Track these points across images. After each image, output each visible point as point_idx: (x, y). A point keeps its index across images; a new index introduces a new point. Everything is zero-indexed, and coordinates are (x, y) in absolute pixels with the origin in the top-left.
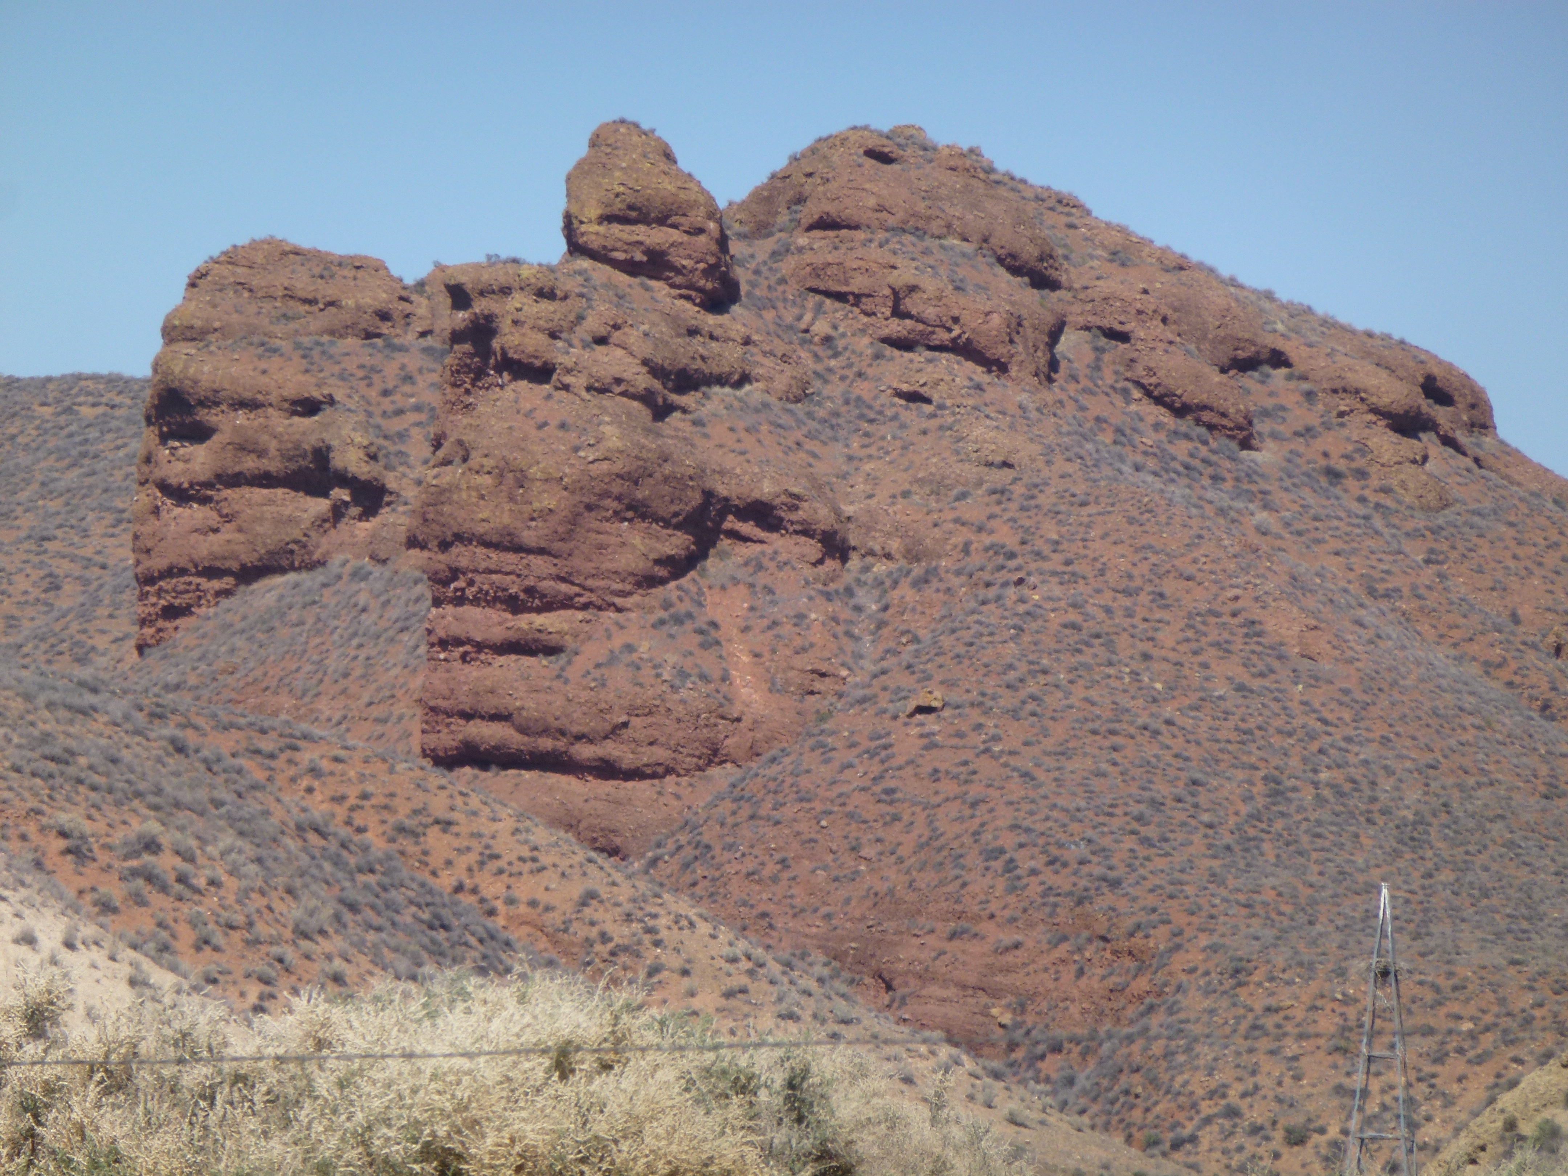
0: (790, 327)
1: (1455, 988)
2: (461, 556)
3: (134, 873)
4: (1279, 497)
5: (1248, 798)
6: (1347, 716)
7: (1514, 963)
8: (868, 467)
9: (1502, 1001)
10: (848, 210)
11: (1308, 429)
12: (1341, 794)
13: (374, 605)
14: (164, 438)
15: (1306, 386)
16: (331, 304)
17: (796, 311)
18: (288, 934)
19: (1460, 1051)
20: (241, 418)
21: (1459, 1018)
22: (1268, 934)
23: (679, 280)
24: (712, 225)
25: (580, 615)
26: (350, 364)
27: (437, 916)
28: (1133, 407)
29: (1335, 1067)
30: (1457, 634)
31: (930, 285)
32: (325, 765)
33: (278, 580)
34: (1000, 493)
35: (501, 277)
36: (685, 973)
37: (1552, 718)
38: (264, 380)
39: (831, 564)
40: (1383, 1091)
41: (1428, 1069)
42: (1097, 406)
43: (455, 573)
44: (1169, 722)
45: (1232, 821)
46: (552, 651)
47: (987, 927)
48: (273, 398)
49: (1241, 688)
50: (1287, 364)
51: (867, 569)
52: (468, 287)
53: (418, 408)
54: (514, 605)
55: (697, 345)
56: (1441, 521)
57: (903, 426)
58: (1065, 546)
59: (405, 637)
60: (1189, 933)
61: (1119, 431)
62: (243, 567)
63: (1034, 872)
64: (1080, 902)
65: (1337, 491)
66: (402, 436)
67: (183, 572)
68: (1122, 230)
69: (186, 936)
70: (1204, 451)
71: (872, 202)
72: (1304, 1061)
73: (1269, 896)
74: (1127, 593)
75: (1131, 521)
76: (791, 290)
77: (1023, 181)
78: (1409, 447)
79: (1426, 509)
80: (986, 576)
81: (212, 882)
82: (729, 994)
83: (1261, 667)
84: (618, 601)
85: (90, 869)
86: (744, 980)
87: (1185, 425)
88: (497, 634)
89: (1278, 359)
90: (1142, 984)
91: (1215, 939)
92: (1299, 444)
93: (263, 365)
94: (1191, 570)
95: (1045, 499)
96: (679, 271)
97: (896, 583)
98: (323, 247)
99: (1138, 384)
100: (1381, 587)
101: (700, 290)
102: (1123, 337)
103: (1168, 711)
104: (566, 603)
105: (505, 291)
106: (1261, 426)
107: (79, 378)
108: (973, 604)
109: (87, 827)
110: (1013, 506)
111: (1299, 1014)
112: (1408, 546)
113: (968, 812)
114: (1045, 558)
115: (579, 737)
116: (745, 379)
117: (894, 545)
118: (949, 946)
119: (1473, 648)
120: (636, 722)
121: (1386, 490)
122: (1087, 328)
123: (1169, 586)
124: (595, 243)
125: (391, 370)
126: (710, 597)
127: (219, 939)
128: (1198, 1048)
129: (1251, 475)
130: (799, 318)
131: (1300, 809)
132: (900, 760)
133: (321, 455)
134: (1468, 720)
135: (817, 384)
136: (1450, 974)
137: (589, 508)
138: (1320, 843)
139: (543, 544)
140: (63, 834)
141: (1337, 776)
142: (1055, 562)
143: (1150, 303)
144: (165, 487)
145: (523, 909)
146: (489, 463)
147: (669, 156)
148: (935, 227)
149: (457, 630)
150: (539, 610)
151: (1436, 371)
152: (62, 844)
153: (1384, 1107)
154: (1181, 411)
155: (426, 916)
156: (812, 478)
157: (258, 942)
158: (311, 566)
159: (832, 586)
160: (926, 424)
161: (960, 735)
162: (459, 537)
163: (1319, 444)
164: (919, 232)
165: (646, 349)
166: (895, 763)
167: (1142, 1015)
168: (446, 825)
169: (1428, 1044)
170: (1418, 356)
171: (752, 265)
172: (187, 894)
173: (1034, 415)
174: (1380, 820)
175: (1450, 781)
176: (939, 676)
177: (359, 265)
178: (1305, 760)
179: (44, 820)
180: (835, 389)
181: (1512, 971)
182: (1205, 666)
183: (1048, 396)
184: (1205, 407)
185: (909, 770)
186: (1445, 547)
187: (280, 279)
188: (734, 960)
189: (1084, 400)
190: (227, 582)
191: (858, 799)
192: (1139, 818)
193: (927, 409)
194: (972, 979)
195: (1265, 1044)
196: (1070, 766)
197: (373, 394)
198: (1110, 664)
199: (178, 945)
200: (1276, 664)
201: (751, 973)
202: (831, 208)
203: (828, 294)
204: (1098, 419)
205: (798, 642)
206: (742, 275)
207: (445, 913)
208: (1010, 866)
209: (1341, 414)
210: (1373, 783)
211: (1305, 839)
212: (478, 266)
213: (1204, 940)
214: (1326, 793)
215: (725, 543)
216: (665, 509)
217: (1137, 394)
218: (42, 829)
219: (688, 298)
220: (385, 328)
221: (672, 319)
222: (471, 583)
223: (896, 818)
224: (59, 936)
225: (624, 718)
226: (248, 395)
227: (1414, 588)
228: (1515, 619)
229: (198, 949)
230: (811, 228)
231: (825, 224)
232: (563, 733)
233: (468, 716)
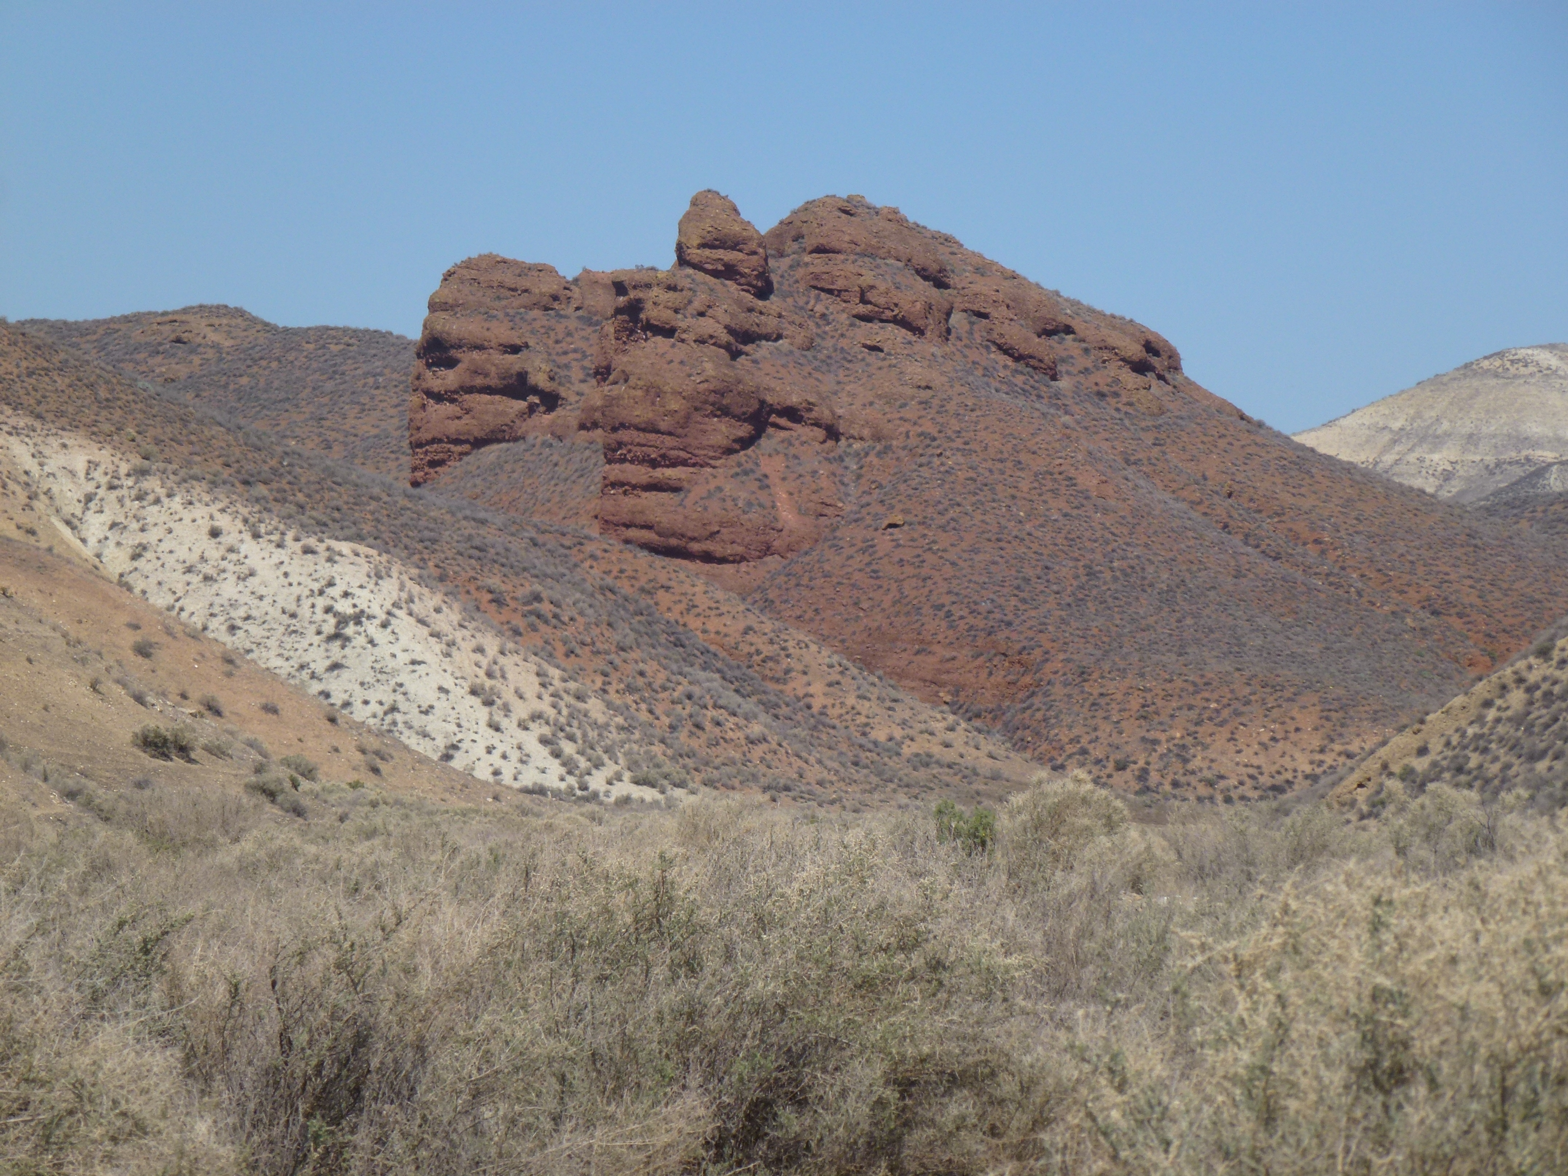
0: (802, 308)
1: (1206, 684)
2: (624, 435)
3: (531, 612)
4: (1075, 409)
5: (1076, 577)
6: (1125, 531)
7: (1239, 670)
8: (848, 388)
9: (1232, 691)
10: (835, 244)
11: (1086, 369)
12: (1126, 575)
13: (562, 462)
14: (429, 366)
15: (1084, 345)
16: (526, 291)
17: (805, 299)
18: (613, 649)
19: (1210, 719)
20: (475, 355)
21: (1208, 700)
22: (1098, 653)
23: (743, 280)
24: (761, 250)
25: (691, 469)
26: (537, 325)
27: (678, 639)
28: (992, 356)
29: (1140, 727)
30: (1174, 486)
31: (882, 287)
32: (599, 553)
33: (495, 447)
34: (924, 403)
35: (645, 278)
36: (805, 673)
37: (1229, 533)
38: (487, 334)
39: (830, 443)
40: (1168, 741)
41: (1193, 729)
42: (973, 355)
43: (620, 444)
44: (1029, 534)
45: (1069, 589)
46: (676, 490)
47: (936, 648)
48: (492, 344)
49: (1066, 515)
50: (1073, 332)
51: (850, 446)
52: (626, 284)
53: (575, 351)
54: (654, 464)
55: (754, 317)
56: (1160, 421)
57: (868, 365)
58: (963, 434)
59: (582, 480)
60: (1052, 652)
61: (985, 368)
62: (476, 438)
63: (962, 618)
64: (989, 634)
65: (1103, 404)
66: (567, 366)
67: (440, 441)
68: (980, 256)
69: (561, 649)
70: (1032, 382)
71: (847, 238)
72: (1123, 723)
73: (1095, 631)
74: (1001, 461)
75: (1000, 420)
76: (802, 287)
77: (924, 228)
78: (1140, 379)
79: (1152, 415)
80: (920, 451)
81: (572, 619)
82: (830, 685)
83: (1076, 503)
84: (712, 462)
85: (505, 610)
86: (838, 677)
87: (1020, 366)
88: (644, 479)
89: (1068, 330)
90: (1027, 679)
91: (1068, 655)
92: (1081, 378)
93: (486, 325)
94: (1035, 448)
95: (951, 407)
96: (742, 275)
97: (867, 454)
98: (520, 259)
99: (994, 343)
100: (1132, 458)
101: (753, 286)
102: (985, 316)
103: (1028, 527)
104: (684, 463)
105: (648, 286)
106: (1062, 368)
107: (328, 328)
108: (915, 467)
109: (503, 588)
110: (933, 411)
111: (1119, 696)
112: (1142, 435)
113: (921, 584)
114: (953, 441)
115: (693, 539)
116: (779, 337)
117: (866, 432)
118: (915, 658)
119: (1185, 494)
120: (723, 530)
121: (1130, 404)
122: (965, 311)
123: (1023, 457)
124: (696, 260)
125: (560, 328)
126: (763, 461)
127: (578, 651)
128: (1062, 716)
129: (1057, 396)
130: (807, 303)
131: (1105, 583)
132: (880, 554)
133: (522, 376)
134: (1190, 534)
135: (818, 340)
136: (1202, 676)
137: (696, 409)
138: (1117, 603)
139: (672, 429)
140: (490, 591)
141: (1125, 564)
142: (958, 443)
143: (1001, 296)
144: (429, 394)
145: (712, 636)
146: (641, 383)
147: (735, 210)
148: (882, 252)
149: (622, 477)
150: (668, 466)
151: (1151, 338)
152: (490, 596)
153: (1169, 750)
154: (1018, 358)
155: (672, 639)
156: (819, 393)
157: (599, 652)
158: (516, 439)
159: (832, 455)
160: (880, 364)
161: (913, 540)
162: (623, 426)
163: (1093, 378)
164: (872, 256)
165: (727, 320)
166: (877, 556)
167: (1028, 697)
168: (667, 588)
169: (1193, 715)
170: (1142, 330)
171: (780, 272)
172: (559, 624)
173: (940, 360)
174: (1149, 590)
175: (1184, 568)
176: (900, 506)
177: (541, 269)
178: (1104, 556)
179: (479, 583)
180: (829, 343)
181: (1237, 675)
182: (1045, 502)
183: (949, 348)
184: (1031, 357)
185: (886, 560)
186: (1164, 436)
187: (497, 276)
188: (831, 666)
189: (967, 351)
190: (466, 447)
191: (857, 576)
192: (1018, 588)
193: (881, 355)
194: (929, 677)
195: (1100, 714)
196: (977, 558)
197: (550, 342)
198: (994, 501)
199: (556, 654)
200: (1085, 502)
201: (842, 673)
202: (823, 241)
203: (822, 290)
204: (974, 363)
205: (814, 487)
206: (775, 278)
207: (682, 637)
208: (949, 614)
209: (1104, 362)
210: (1143, 569)
211: (1110, 600)
212: (631, 271)
213: (1061, 656)
214: (1118, 574)
215: (770, 430)
216: (737, 411)
217: (993, 349)
218: (478, 589)
219: (747, 291)
220: (556, 305)
221: (739, 302)
222: (630, 451)
223: (880, 587)
224: (496, 648)
225: (716, 529)
226: (479, 342)
227: (1149, 459)
228: (1205, 478)
229: (567, 656)
230: (811, 252)
231: (820, 250)
232: (683, 536)
233: (627, 526)
